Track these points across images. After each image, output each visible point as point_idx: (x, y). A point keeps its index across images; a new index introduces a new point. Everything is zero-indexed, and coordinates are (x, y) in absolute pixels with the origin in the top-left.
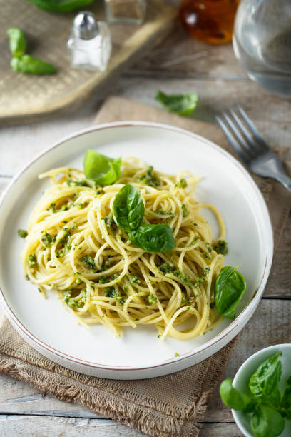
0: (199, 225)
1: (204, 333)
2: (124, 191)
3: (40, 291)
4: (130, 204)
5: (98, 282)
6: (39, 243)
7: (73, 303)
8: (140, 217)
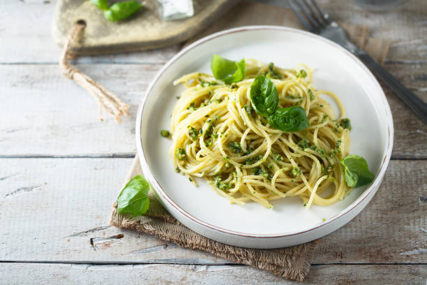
0: (325, 106)
1: (344, 198)
2: (257, 81)
3: (191, 180)
4: (265, 92)
5: (245, 164)
6: (186, 137)
7: (224, 185)
8: (275, 102)
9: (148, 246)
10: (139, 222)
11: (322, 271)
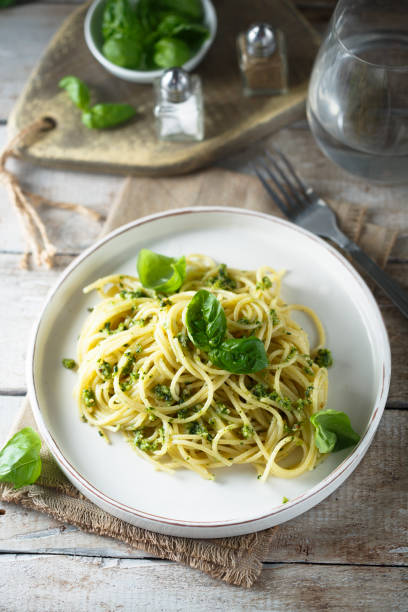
0: (294, 333)
1: (315, 468)
2: (198, 298)
3: (102, 435)
4: (208, 315)
5: (176, 417)
6: (95, 375)
7: (147, 444)
8: (222, 331)
9: (39, 528)
10: (26, 494)
11: (279, 573)
